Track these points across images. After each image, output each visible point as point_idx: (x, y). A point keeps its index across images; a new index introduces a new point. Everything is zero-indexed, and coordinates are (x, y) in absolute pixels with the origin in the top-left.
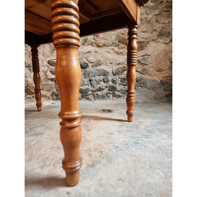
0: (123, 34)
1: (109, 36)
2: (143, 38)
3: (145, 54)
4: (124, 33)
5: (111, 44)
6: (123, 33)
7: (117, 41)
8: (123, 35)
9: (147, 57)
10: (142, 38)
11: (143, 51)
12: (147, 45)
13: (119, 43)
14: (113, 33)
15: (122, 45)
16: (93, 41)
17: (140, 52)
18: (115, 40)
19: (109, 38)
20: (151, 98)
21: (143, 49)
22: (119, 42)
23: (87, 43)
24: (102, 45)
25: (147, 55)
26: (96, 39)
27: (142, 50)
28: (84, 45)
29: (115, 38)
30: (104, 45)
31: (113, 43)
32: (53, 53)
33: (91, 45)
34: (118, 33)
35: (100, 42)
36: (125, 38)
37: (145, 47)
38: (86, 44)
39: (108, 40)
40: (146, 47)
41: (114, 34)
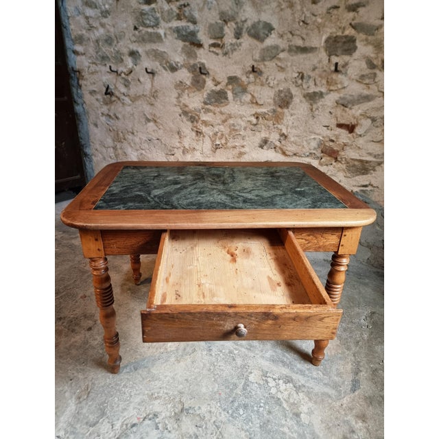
0: (333, 141)
1: (306, 141)
2: (370, 154)
3: (367, 183)
4: (335, 140)
5: (308, 154)
6: (333, 138)
7: (320, 151)
8: (331, 144)
9: (371, 190)
10: (368, 153)
11: (367, 176)
12: (377, 168)
13: (322, 155)
14: (313, 137)
15: (328, 158)
16: (278, 144)
17: (361, 177)
18: (315, 149)
19: (305, 143)
20: (362, 260)
21: (367, 174)
22: (322, 152)
23: (268, 145)
24: (291, 154)
25: (372, 185)
26: (283, 142)
27: (363, 174)
28: (262, 148)
29: (316, 146)
30: (295, 154)
31: (310, 153)
32: (215, 152)
33: (273, 150)
34: (323, 137)
35: (289, 149)
36: (335, 148)
37: (372, 172)
38: (265, 147)
39: (303, 147)
40: (374, 170)
41: (314, 139)
